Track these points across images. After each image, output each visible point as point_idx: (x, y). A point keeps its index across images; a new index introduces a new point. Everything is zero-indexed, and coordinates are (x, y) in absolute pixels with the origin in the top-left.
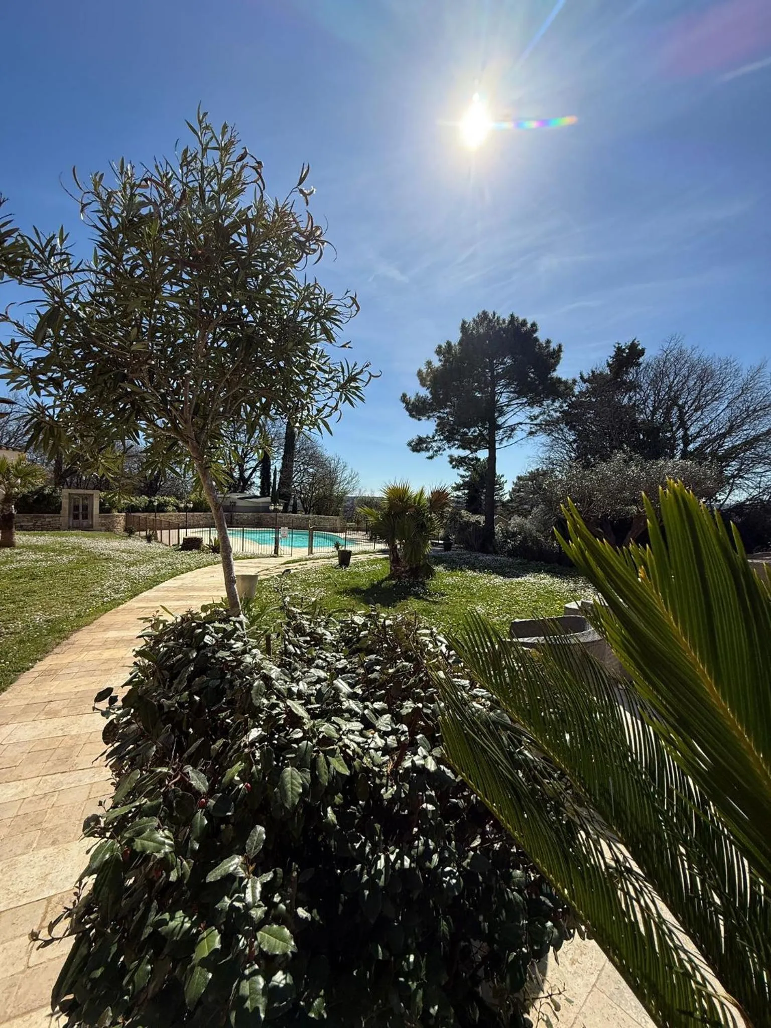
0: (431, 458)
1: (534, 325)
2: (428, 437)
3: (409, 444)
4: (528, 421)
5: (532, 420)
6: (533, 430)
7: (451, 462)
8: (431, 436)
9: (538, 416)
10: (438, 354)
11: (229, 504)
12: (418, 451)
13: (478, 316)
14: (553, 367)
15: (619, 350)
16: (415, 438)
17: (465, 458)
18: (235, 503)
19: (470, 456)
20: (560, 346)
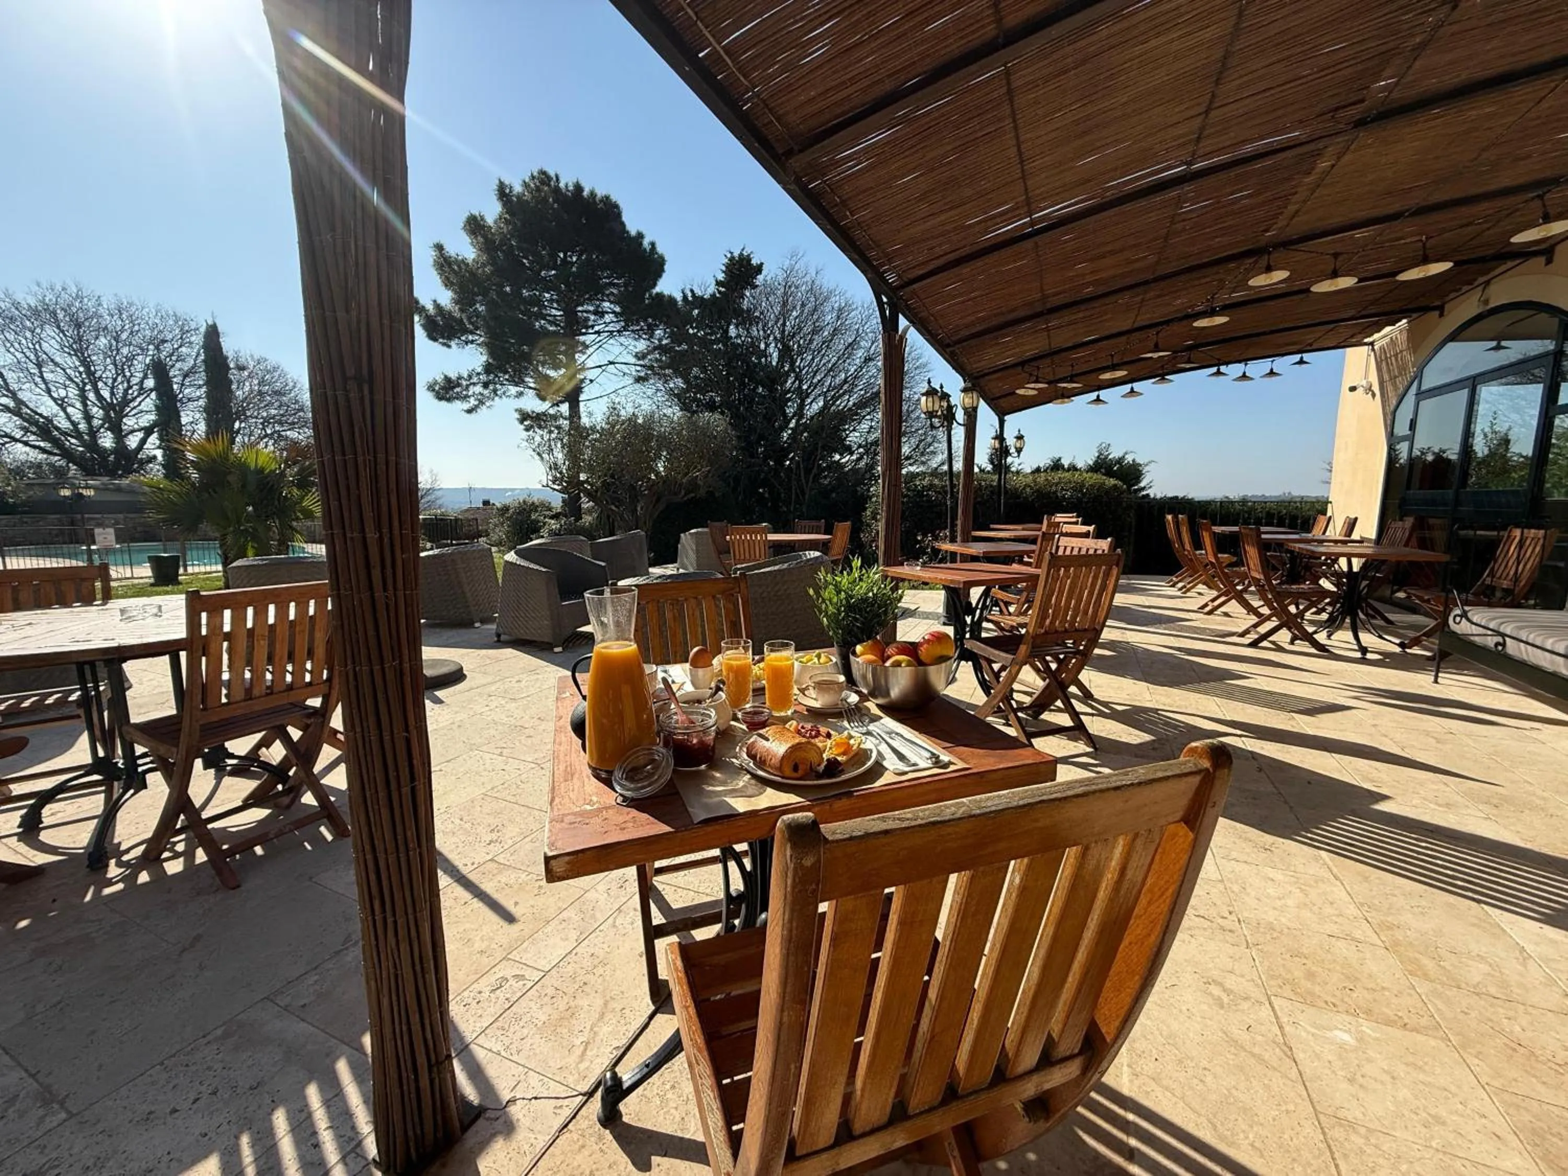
0: (469, 411)
2: (460, 378)
4: (633, 360)
5: (638, 359)
6: (642, 374)
7: (522, 421)
8: (465, 376)
9: (647, 353)
12: (449, 400)
13: (533, 177)
14: (657, 277)
16: (439, 377)
17: (544, 414)
19: (552, 411)
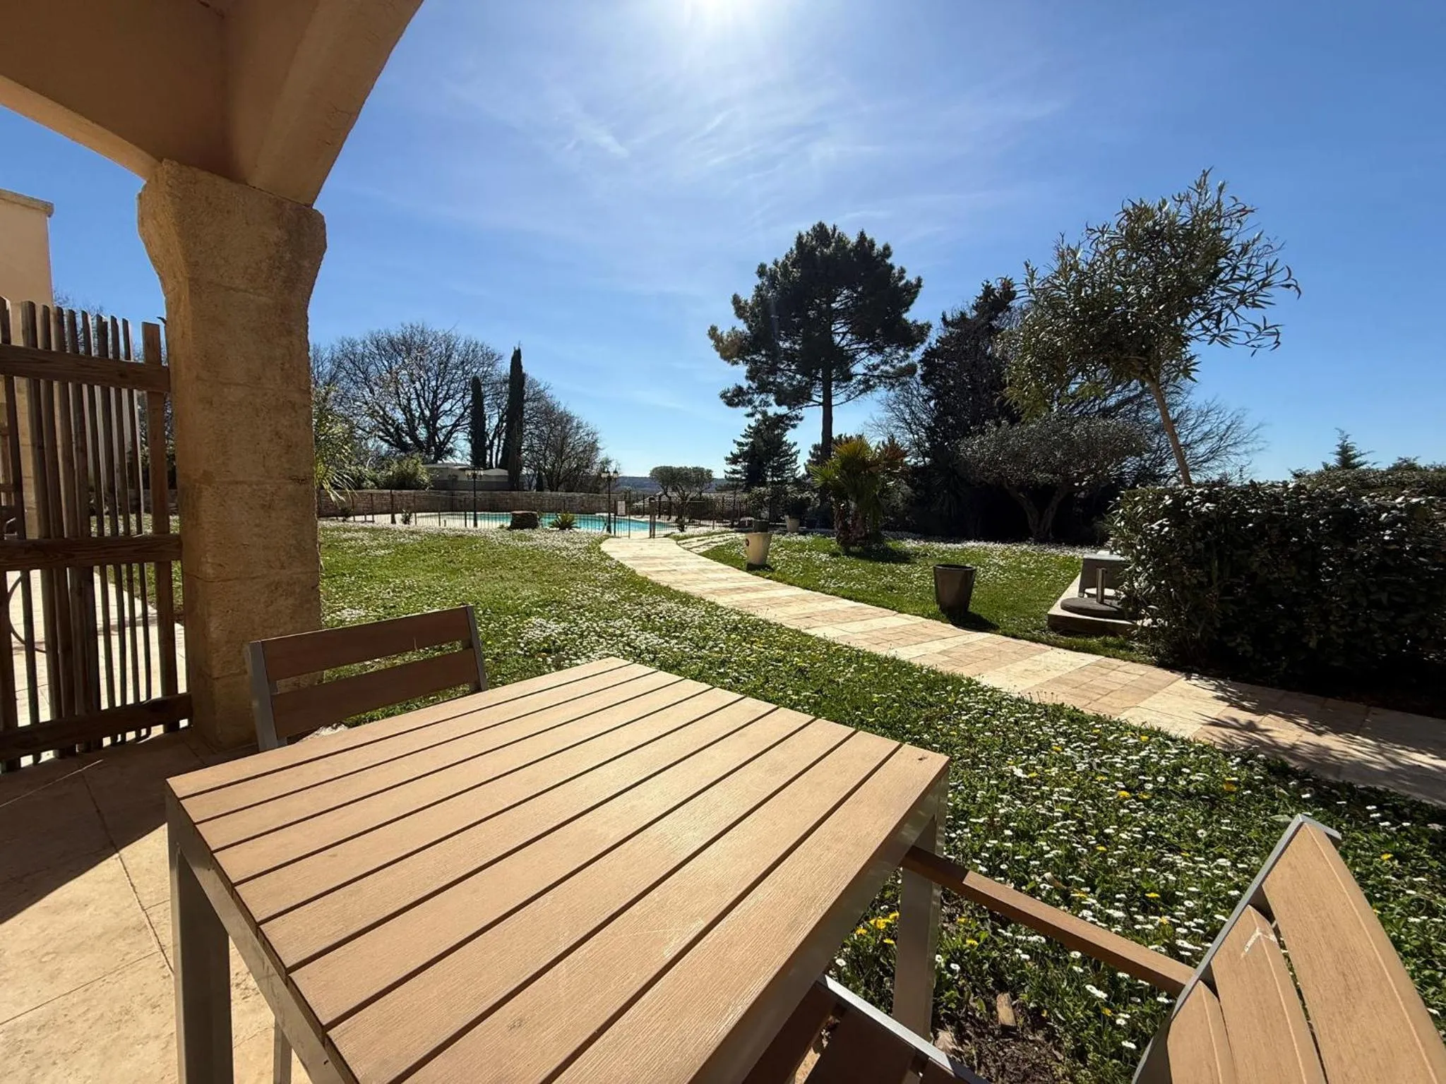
1: (887, 248)
3: (723, 396)
4: (866, 372)
5: (870, 370)
6: (871, 383)
9: (878, 365)
10: (760, 276)
11: (446, 478)
14: (907, 305)
15: (988, 291)
16: (732, 387)
18: (457, 476)
20: (919, 280)
